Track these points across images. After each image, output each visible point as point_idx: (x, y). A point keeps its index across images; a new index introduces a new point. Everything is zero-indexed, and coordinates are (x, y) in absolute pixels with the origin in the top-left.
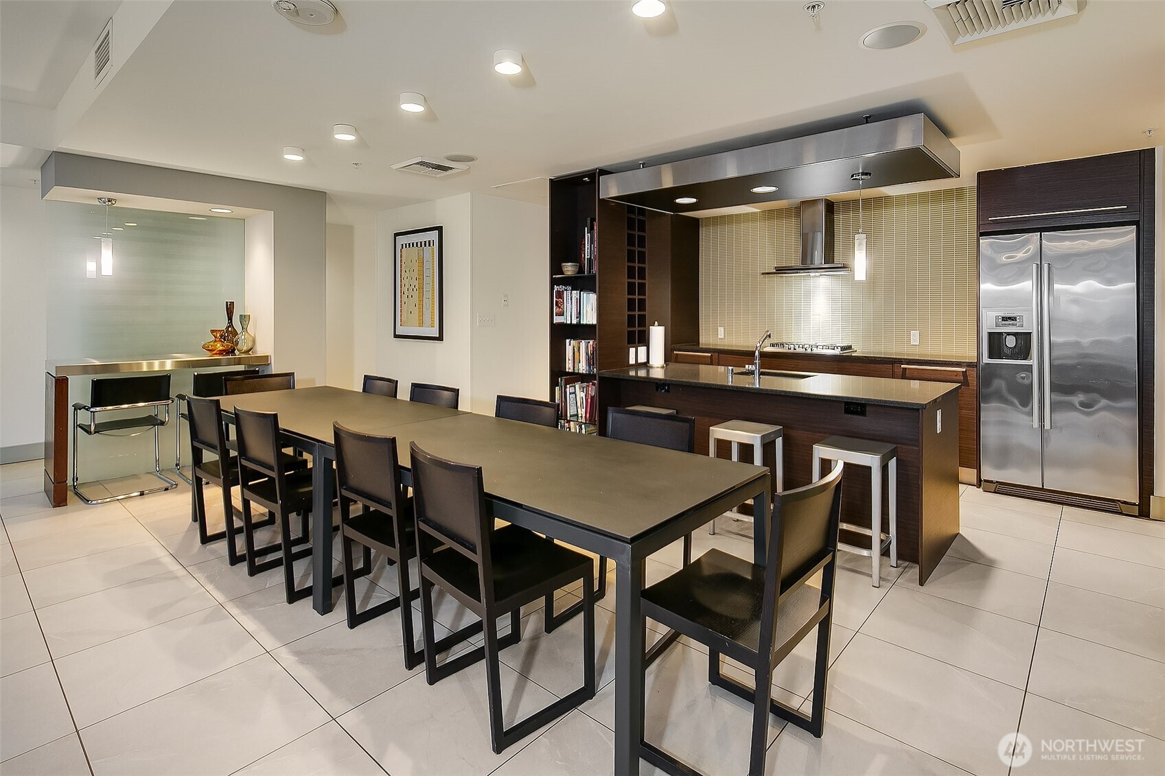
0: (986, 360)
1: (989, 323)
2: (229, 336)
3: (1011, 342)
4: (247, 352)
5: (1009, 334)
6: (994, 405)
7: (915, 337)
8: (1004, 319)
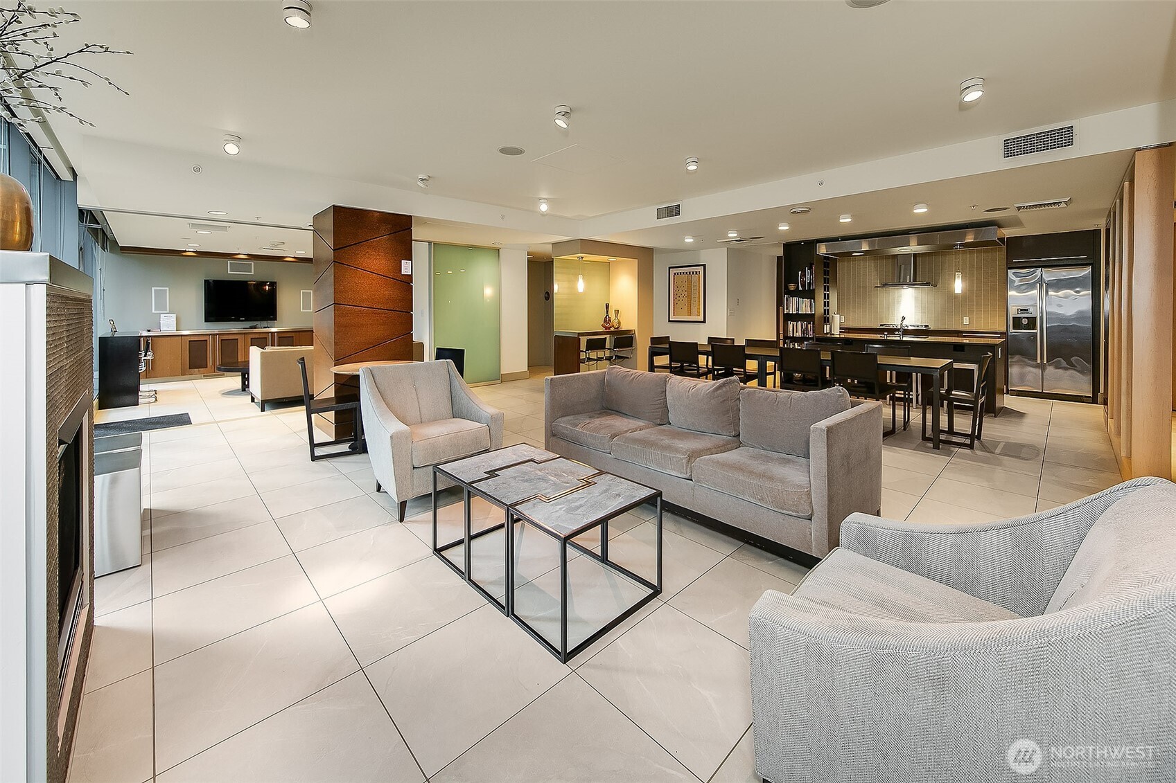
0: (1011, 330)
1: (1013, 313)
2: (607, 320)
3: (1025, 322)
4: (617, 328)
5: (1024, 318)
6: (1017, 358)
7: (966, 320)
8: (1021, 310)
